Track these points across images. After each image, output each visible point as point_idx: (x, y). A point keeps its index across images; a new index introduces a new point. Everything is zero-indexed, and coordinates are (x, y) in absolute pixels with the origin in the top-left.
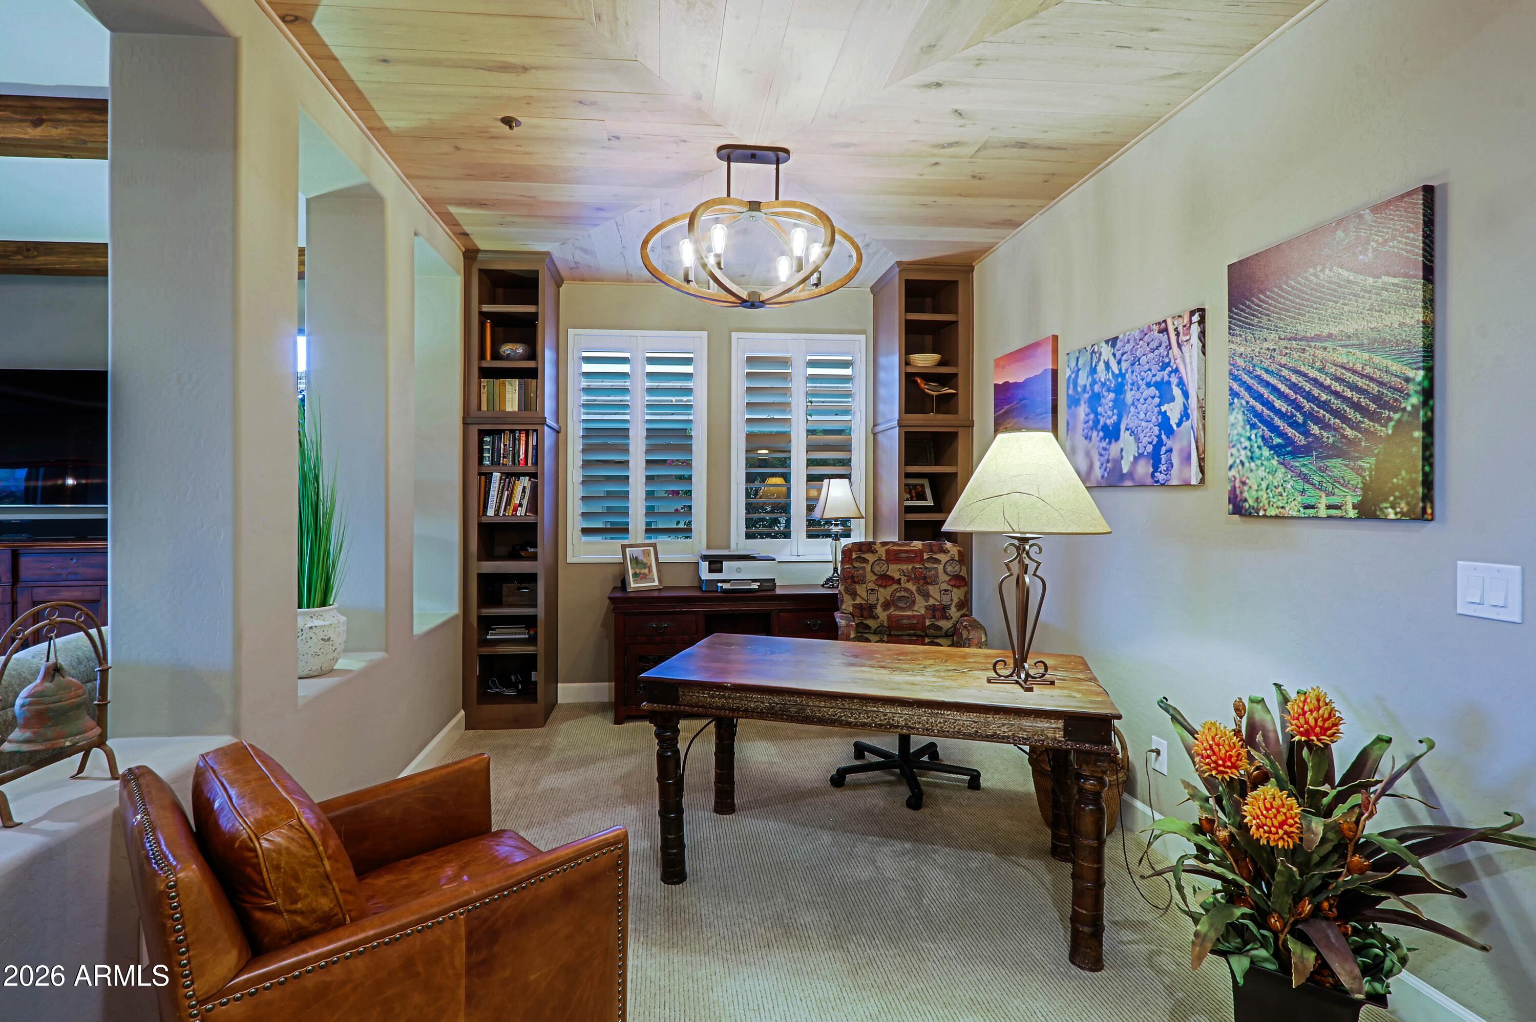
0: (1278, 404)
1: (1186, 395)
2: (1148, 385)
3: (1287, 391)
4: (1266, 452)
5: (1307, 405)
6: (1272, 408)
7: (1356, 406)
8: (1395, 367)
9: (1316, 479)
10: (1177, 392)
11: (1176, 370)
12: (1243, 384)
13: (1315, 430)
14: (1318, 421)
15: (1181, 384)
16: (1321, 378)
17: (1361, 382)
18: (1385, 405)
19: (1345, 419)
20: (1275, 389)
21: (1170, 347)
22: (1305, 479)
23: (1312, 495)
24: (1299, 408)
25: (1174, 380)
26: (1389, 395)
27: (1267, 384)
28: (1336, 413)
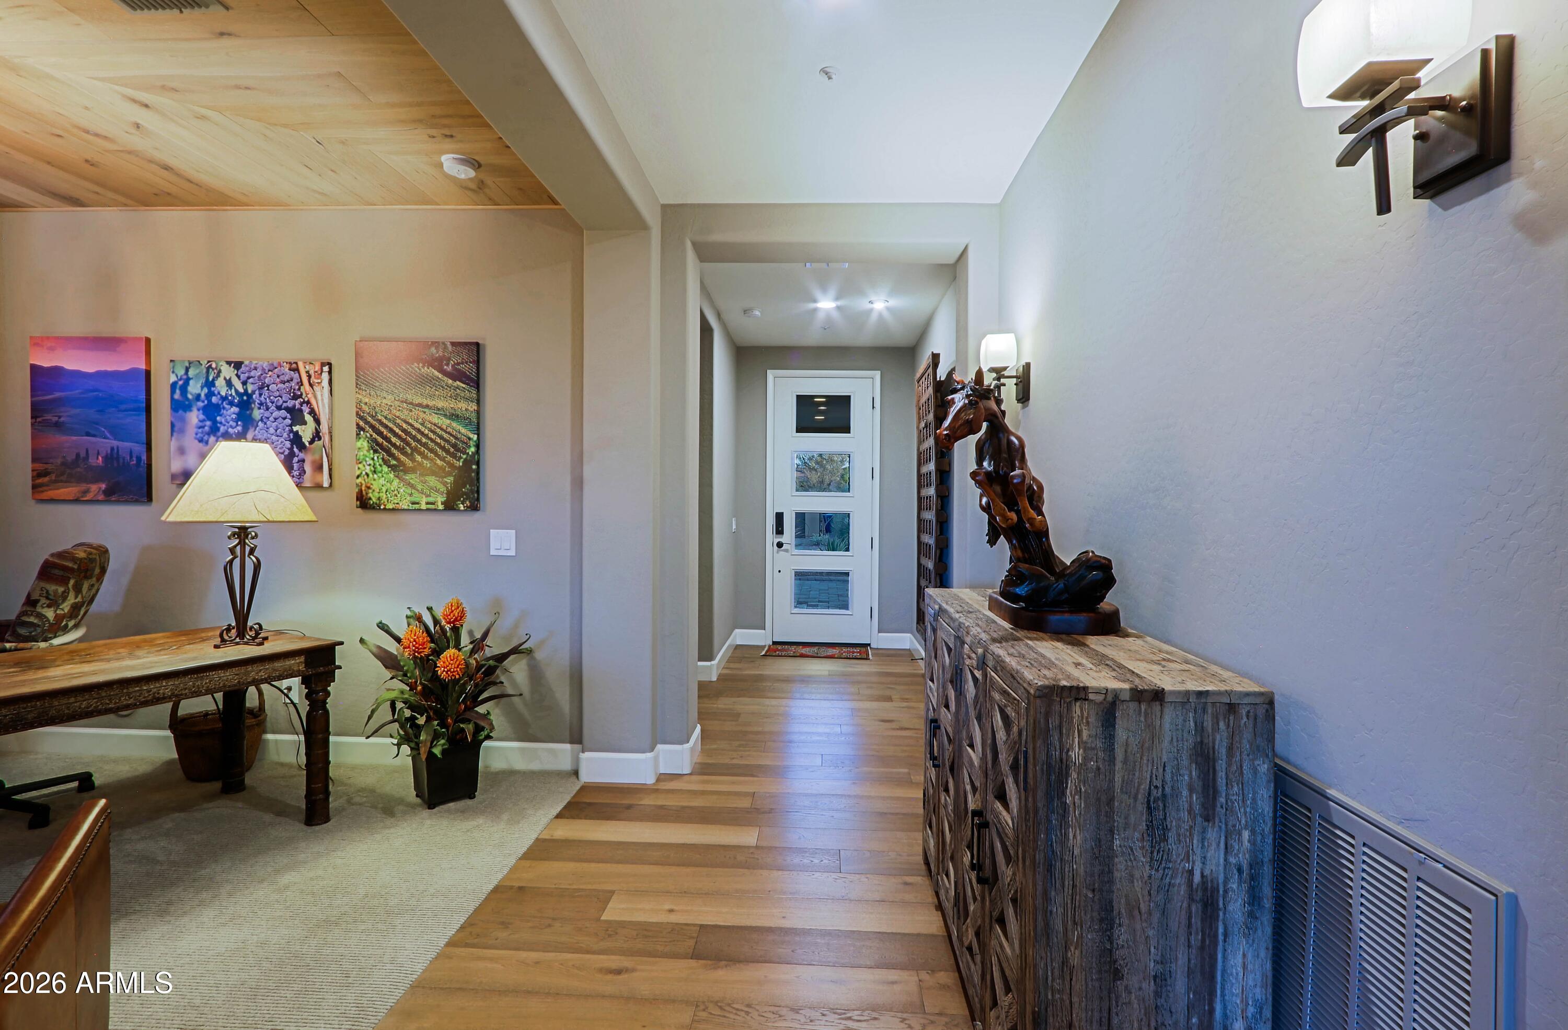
0: (394, 439)
1: (317, 421)
2: (279, 408)
3: (400, 433)
4: (385, 469)
5: (414, 444)
6: (389, 441)
7: (443, 448)
8: (463, 431)
9: (419, 487)
10: (308, 418)
11: (308, 403)
12: (367, 422)
13: (418, 458)
14: (420, 454)
15: (312, 412)
16: (423, 429)
17: (446, 436)
18: (458, 450)
19: (436, 454)
20: (391, 431)
21: (301, 383)
22: (413, 486)
23: (417, 497)
24: (408, 444)
25: (306, 409)
26: (460, 445)
27: (386, 427)
28: (431, 451)
